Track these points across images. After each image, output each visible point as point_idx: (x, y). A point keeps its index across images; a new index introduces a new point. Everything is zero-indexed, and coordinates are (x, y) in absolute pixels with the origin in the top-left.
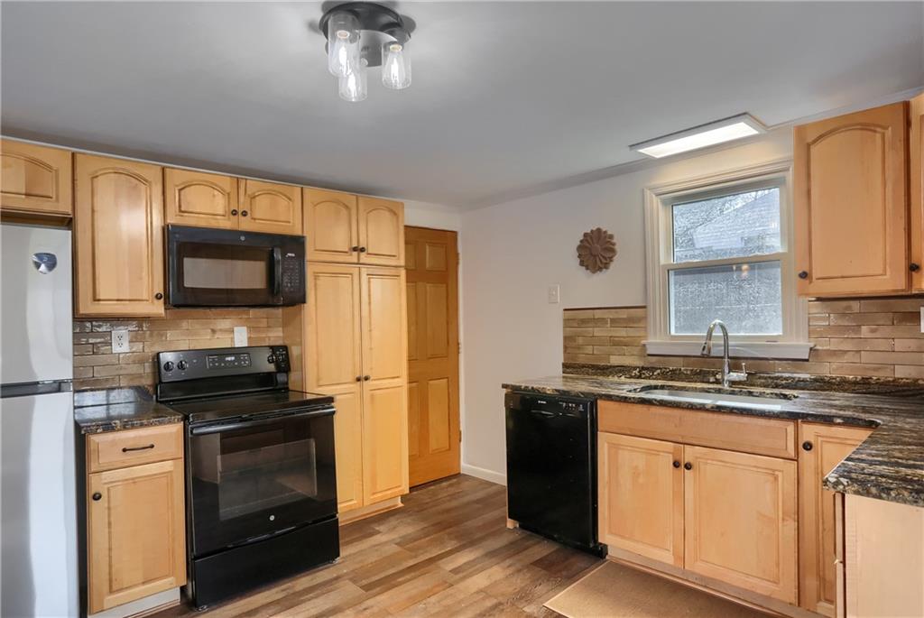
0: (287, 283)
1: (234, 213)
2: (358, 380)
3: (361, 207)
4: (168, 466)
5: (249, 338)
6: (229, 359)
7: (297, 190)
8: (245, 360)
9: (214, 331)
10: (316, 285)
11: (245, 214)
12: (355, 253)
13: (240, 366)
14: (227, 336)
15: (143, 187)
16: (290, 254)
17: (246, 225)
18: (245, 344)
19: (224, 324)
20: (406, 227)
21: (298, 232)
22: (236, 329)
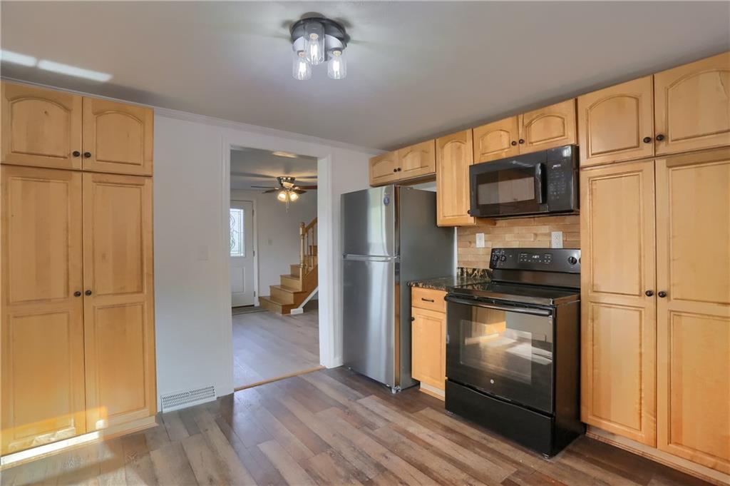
0: (553, 192)
1: (514, 143)
2: (650, 294)
5: (564, 242)
6: (536, 257)
7: (572, 104)
8: (547, 259)
9: (536, 235)
10: (591, 190)
11: (522, 142)
13: (543, 264)
14: (546, 239)
15: (463, 146)
16: (555, 166)
17: (524, 150)
18: (560, 245)
19: (544, 229)
22: (553, 233)
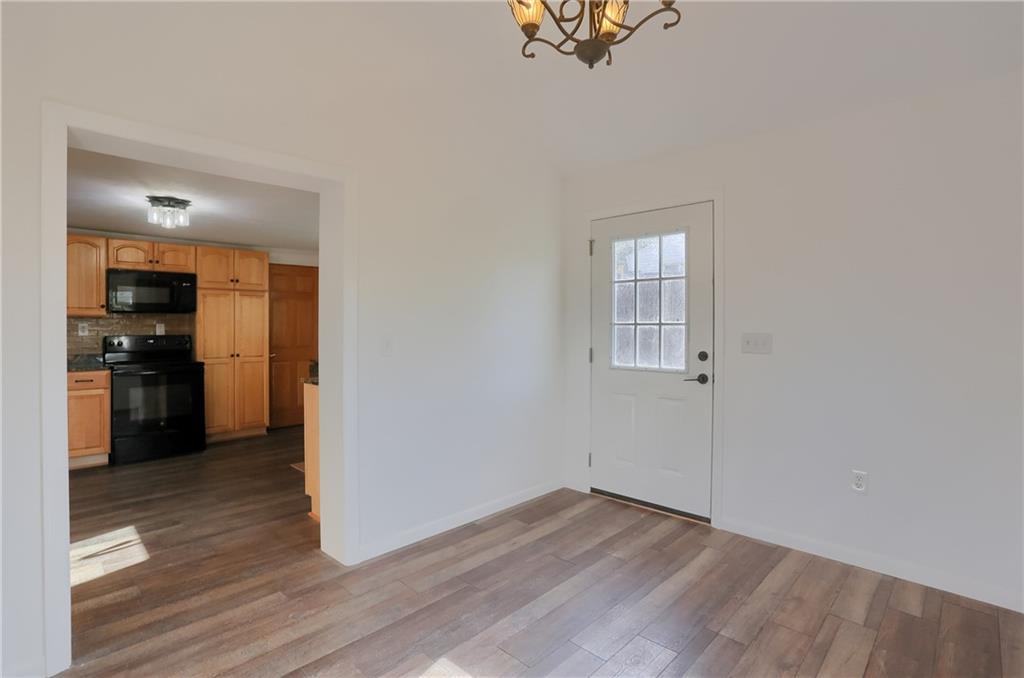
1: (151, 262)
2: (232, 356)
3: (237, 254)
4: (101, 391)
5: (166, 331)
6: (150, 341)
7: (193, 249)
9: (143, 326)
10: (204, 301)
11: (157, 262)
12: (232, 284)
13: (157, 345)
14: (151, 328)
15: (94, 250)
16: (186, 284)
17: (159, 268)
18: (163, 333)
19: (149, 321)
20: (270, 264)
21: (192, 270)
22: (157, 325)
